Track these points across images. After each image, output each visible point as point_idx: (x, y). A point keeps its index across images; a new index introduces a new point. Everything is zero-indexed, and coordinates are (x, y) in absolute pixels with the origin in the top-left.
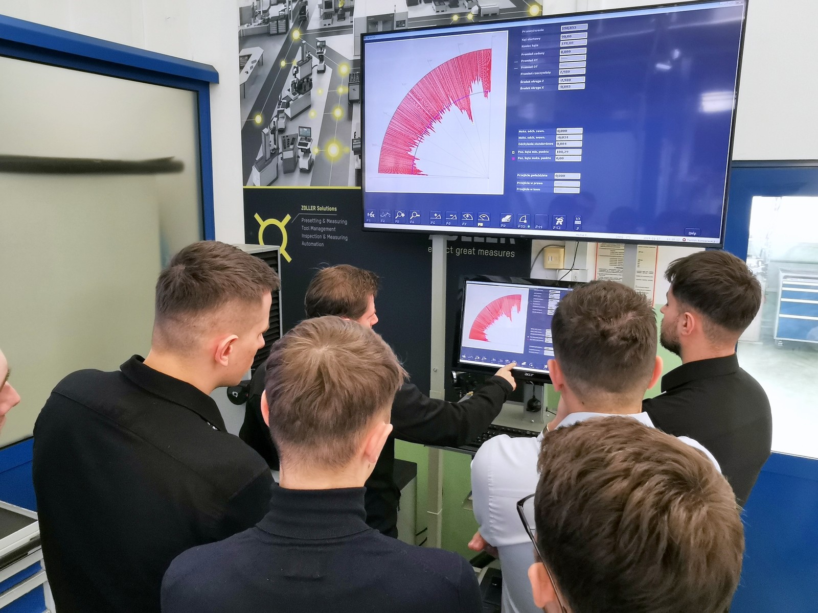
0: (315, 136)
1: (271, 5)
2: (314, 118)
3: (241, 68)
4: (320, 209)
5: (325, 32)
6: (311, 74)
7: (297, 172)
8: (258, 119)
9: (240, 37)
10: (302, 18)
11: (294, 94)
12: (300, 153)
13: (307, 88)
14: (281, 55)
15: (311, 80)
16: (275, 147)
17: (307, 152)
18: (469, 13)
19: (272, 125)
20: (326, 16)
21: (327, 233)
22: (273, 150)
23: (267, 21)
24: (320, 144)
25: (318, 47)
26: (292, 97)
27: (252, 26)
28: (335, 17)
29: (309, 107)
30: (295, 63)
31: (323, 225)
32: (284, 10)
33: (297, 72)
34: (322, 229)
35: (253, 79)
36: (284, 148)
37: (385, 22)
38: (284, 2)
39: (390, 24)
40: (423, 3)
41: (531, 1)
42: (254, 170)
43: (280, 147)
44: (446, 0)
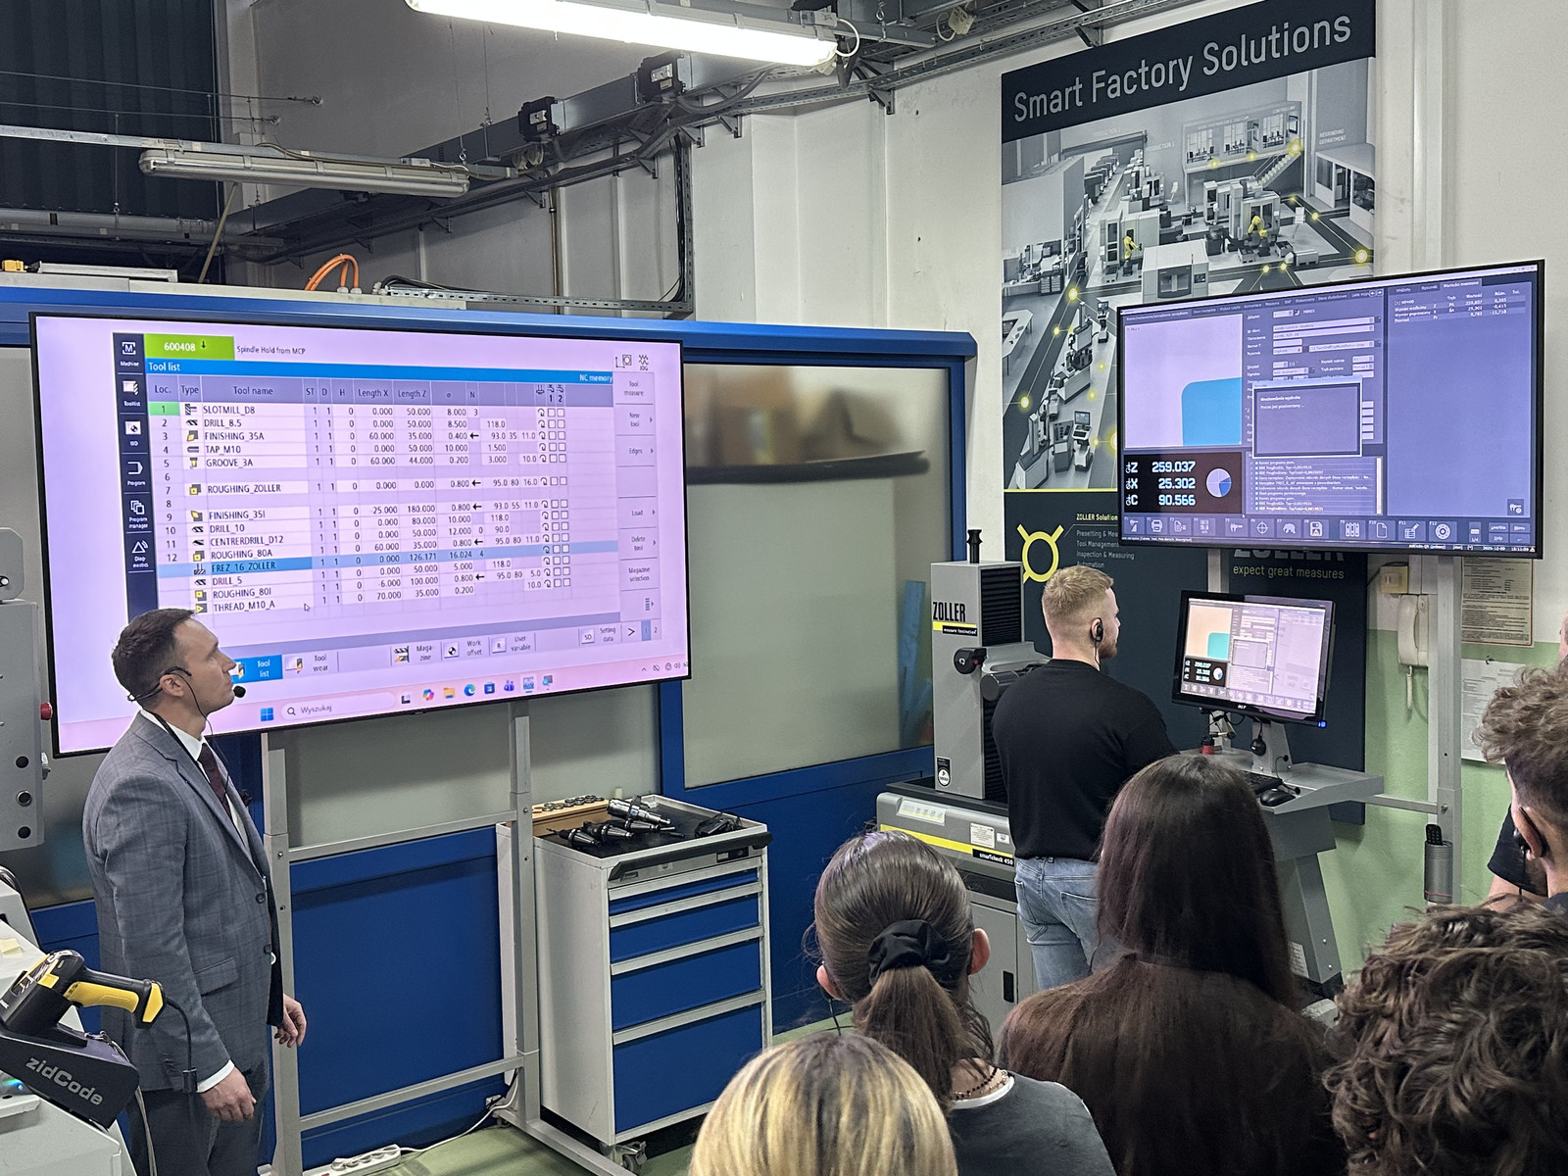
0: (1095, 424)
1: (1043, 257)
2: (1096, 400)
3: (1005, 336)
4: (1100, 518)
5: (1108, 290)
6: (1091, 344)
7: (1073, 469)
8: (1025, 402)
9: (1003, 297)
10: (1082, 277)
11: (1070, 370)
12: (1077, 446)
13: (1086, 362)
14: (1054, 322)
15: (1091, 352)
16: (1045, 437)
17: (1086, 443)
18: (1282, 262)
19: (1042, 411)
20: (1110, 270)
21: (1108, 550)
22: (1042, 442)
23: (1036, 278)
24: (1101, 435)
25: (1099, 309)
26: (1068, 374)
27: (1019, 284)
29: (1089, 386)
30: (1071, 331)
31: (1103, 540)
32: (1058, 264)
33: (1073, 342)
34: (1103, 545)
35: (1019, 350)
36: (1056, 438)
37: (1179, 277)
38: (1060, 253)
39: (1187, 281)
40: (1227, 252)
41: (1356, 244)
42: (1018, 467)
43: (1052, 438)
44: (1256, 247)
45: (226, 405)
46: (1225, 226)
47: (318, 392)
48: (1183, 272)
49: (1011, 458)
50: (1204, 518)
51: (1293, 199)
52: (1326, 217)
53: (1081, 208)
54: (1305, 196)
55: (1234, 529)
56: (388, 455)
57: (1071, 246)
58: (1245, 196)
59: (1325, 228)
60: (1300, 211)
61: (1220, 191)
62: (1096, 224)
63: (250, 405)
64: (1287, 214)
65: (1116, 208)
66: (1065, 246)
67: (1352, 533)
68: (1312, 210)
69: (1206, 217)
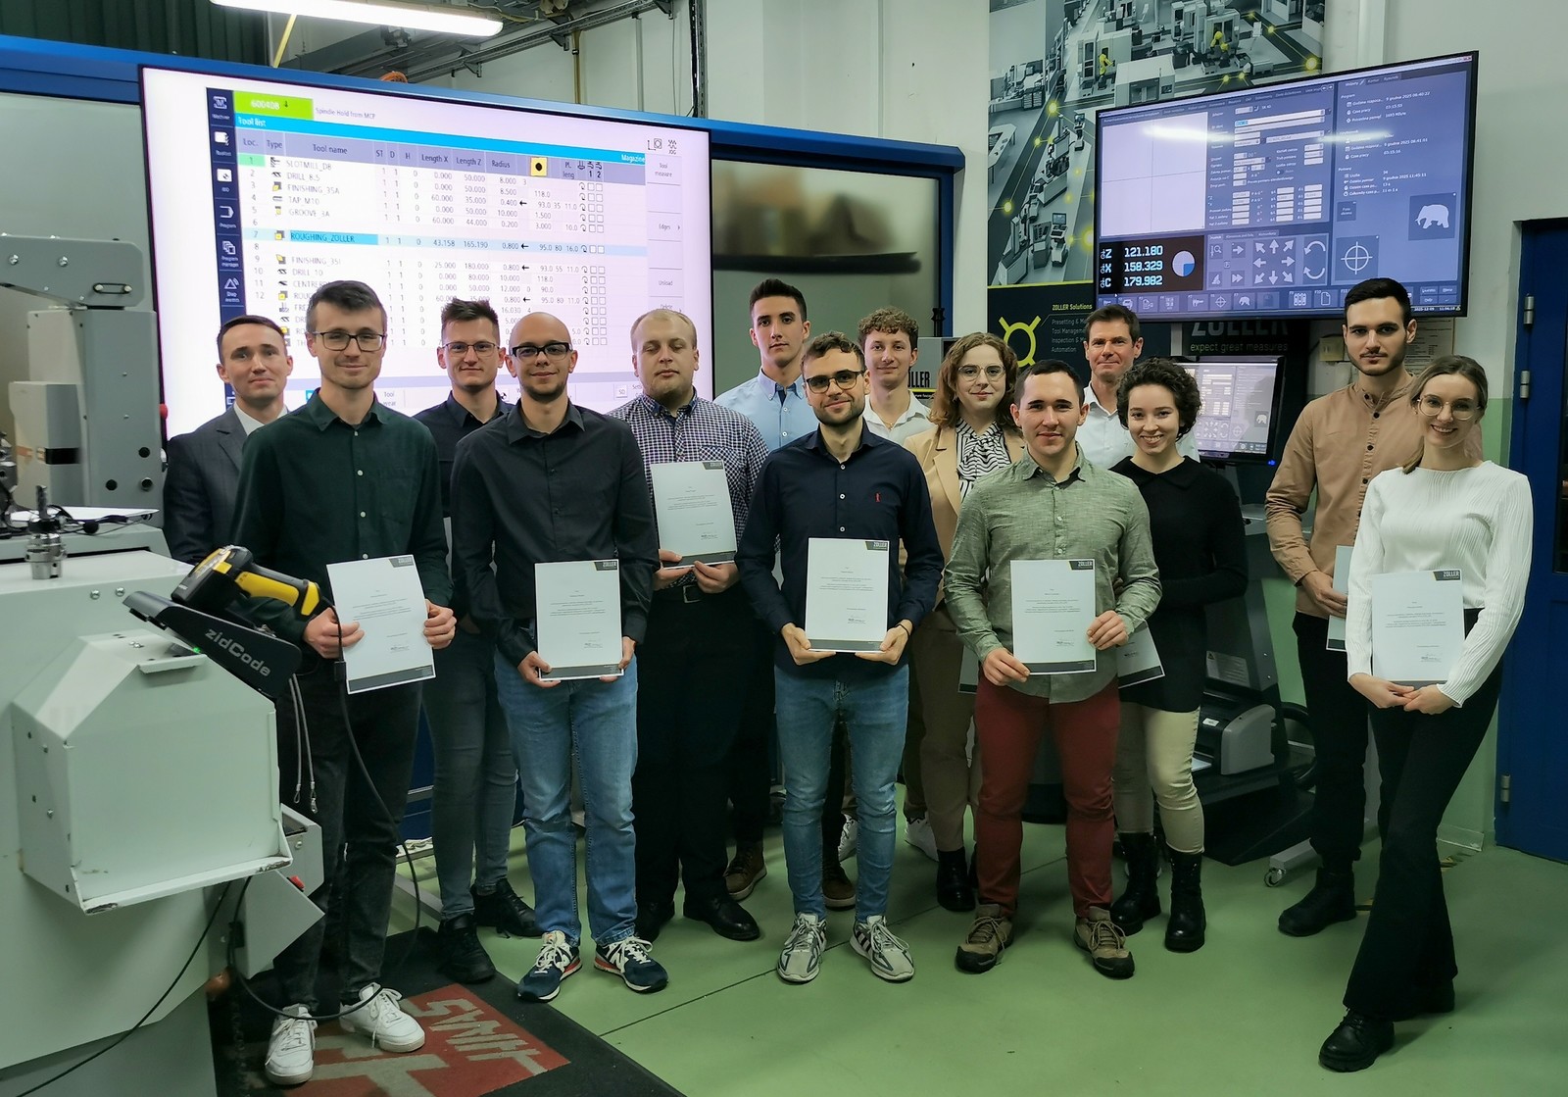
0: (1071, 224)
1: (1026, 75)
2: (1070, 202)
3: (990, 149)
4: (1073, 307)
5: (1083, 103)
6: (1068, 152)
7: (1050, 264)
8: (1008, 207)
9: (990, 113)
10: (1060, 90)
11: (1049, 176)
12: (1054, 244)
13: (1064, 168)
14: (1036, 131)
15: (1068, 159)
16: (1026, 238)
17: (1061, 242)
18: (1240, 72)
19: (1023, 214)
20: (1086, 85)
22: (1023, 242)
23: (1020, 95)
24: (1076, 233)
25: (1076, 121)
26: (1047, 179)
27: (1004, 101)
28: (1096, 86)
29: (1066, 189)
30: (1050, 141)
32: (1040, 81)
33: (1052, 151)
35: (1002, 162)
36: (1035, 238)
37: (1148, 89)
38: (1042, 72)
39: (1155, 92)
40: (1191, 64)
41: (1307, 53)
42: (1001, 265)
43: (1031, 238)
44: (1218, 59)
45: (307, 160)
46: (1190, 41)
47: (386, 154)
48: (1151, 85)
49: (995, 256)
50: (1170, 296)
51: (1251, 15)
52: (1280, 30)
53: (1062, 30)
54: (1262, 12)
55: (1196, 305)
56: (448, 215)
57: (1052, 65)
58: (1209, 14)
59: (1280, 39)
60: (1258, 25)
61: (1185, 10)
62: (1075, 44)
63: (327, 162)
64: (1246, 28)
65: (1092, 28)
66: (1046, 66)
67: (1300, 301)
68: (1269, 24)
69: (1173, 34)
